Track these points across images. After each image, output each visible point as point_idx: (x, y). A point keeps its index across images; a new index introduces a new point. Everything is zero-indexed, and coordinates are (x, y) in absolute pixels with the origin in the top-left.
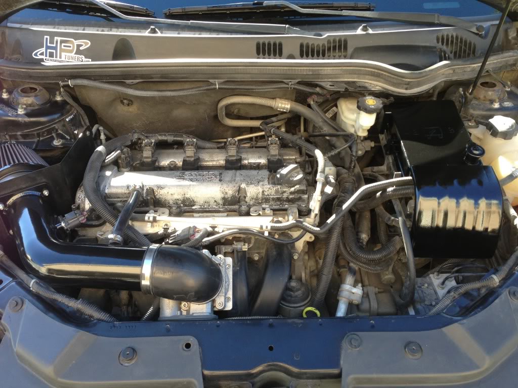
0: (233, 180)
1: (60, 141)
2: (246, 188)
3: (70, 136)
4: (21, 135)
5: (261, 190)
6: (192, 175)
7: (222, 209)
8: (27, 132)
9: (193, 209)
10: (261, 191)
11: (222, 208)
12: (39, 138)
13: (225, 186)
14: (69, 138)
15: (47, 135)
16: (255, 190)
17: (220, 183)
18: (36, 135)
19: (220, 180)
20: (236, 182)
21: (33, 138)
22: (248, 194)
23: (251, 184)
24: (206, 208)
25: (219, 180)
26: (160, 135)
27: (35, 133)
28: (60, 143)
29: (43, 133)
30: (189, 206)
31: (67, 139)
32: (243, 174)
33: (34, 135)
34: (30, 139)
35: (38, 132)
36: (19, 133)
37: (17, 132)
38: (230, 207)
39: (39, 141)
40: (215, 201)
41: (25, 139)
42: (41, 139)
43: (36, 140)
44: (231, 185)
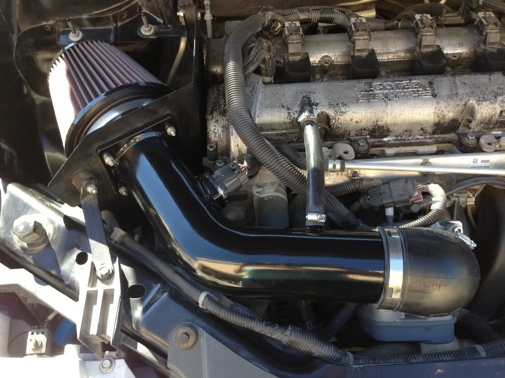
0: (453, 95)
1: (151, 28)
2: (476, 107)
3: (163, 20)
4: (88, 19)
5: (498, 110)
6: (384, 88)
7: (430, 141)
8: (96, 14)
9: (384, 142)
10: (498, 112)
11: (430, 138)
12: (117, 23)
13: (443, 105)
14: (162, 22)
15: (127, 18)
16: (490, 111)
17: (434, 101)
18: (111, 18)
19: (434, 96)
20: (461, 98)
21: (107, 24)
22: (478, 116)
23: (485, 100)
24: (404, 140)
25: (432, 95)
26: (302, 11)
27: (110, 15)
28: (152, 31)
29: (121, 14)
30: (379, 138)
31: (160, 23)
32: (466, 82)
33: (108, 18)
34: (104, 25)
35: (114, 13)
36: (85, 16)
37: (81, 14)
38: (442, 136)
39: (116, 27)
40: (422, 129)
41: (95, 25)
42: (119, 24)
43: (112, 27)
44: (452, 103)
